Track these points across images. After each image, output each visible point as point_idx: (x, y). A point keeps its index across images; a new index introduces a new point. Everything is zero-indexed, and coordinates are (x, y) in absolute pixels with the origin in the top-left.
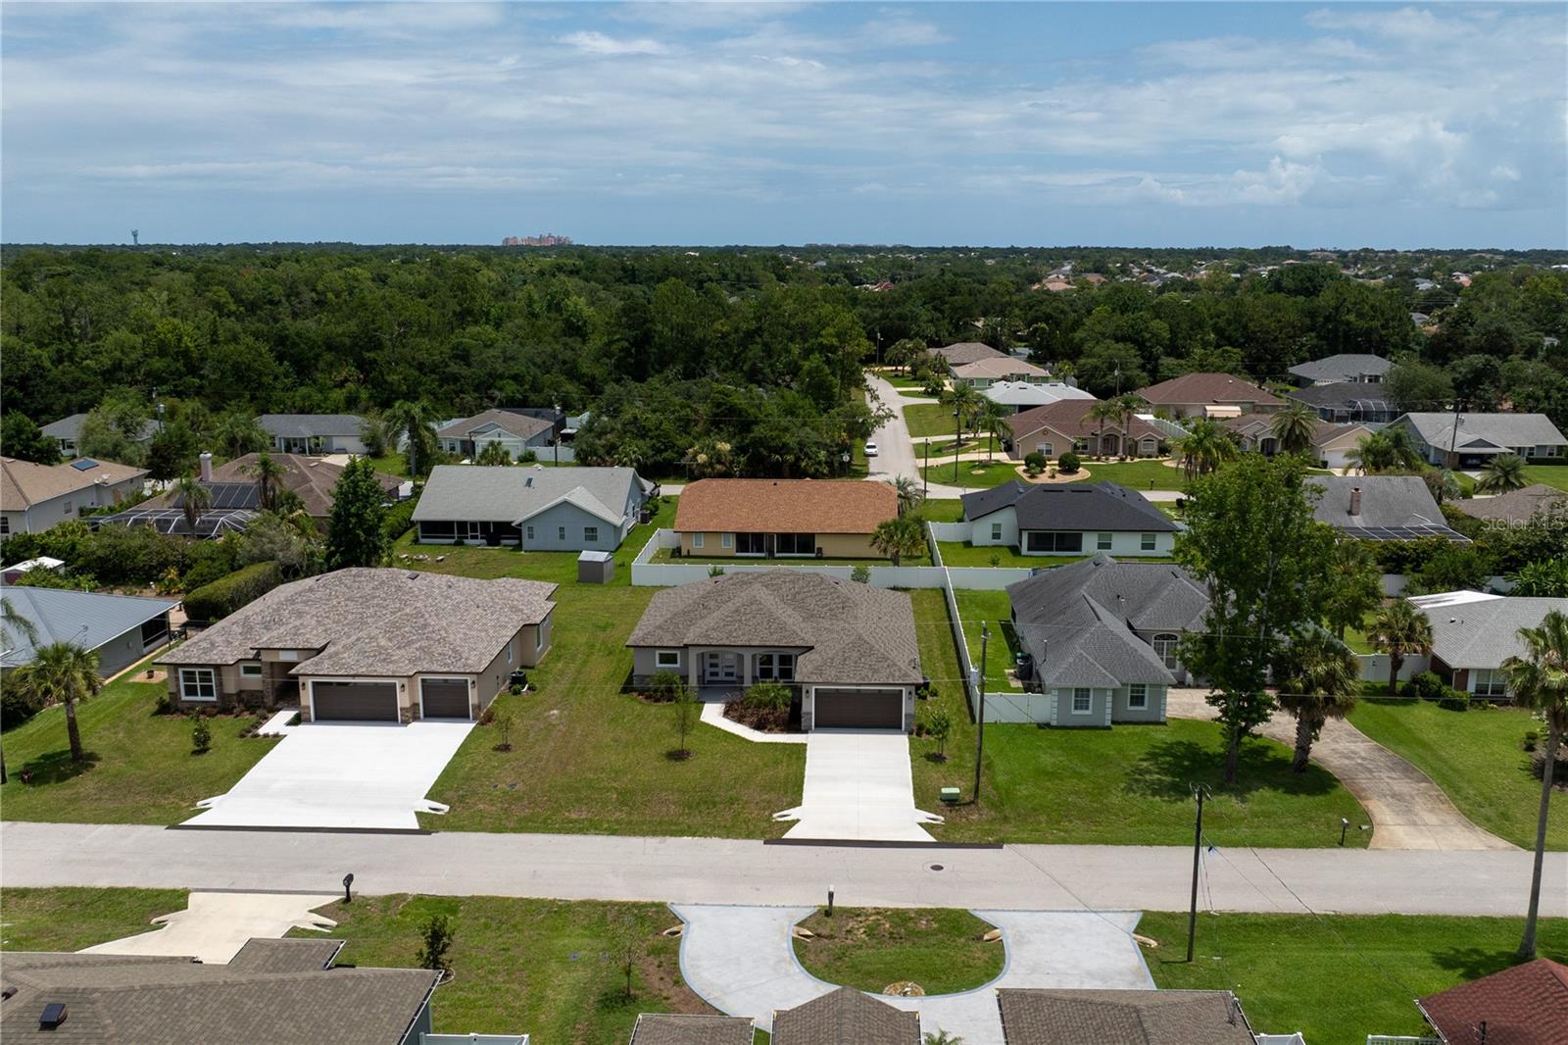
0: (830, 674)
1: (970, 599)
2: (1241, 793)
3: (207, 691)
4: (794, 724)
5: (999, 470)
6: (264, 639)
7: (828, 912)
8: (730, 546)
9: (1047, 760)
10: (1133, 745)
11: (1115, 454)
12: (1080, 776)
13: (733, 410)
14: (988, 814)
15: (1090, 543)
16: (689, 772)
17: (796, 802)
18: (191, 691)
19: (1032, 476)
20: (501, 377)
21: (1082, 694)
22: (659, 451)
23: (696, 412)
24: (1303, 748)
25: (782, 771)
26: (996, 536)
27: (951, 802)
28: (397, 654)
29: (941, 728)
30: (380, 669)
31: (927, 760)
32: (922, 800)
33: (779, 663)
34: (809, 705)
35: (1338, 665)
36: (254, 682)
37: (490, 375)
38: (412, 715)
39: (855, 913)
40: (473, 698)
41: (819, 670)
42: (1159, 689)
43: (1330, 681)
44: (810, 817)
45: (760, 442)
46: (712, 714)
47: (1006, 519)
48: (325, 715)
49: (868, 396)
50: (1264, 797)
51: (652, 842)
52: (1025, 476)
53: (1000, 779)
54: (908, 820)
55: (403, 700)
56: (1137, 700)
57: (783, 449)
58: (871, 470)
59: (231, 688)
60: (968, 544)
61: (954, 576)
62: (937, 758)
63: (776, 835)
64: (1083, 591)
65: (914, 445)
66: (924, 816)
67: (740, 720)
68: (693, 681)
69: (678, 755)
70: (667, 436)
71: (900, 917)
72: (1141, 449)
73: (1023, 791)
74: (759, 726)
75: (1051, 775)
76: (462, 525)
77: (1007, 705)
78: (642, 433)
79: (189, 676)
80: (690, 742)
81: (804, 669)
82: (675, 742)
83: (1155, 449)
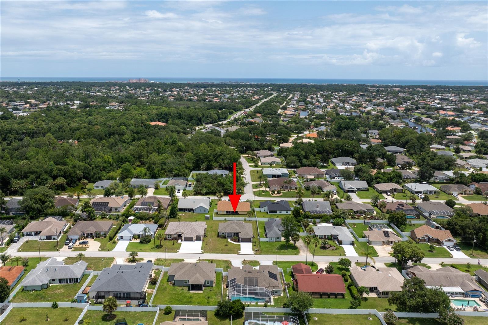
0: (243, 236)
1: (260, 222)
2: (287, 250)
3: (170, 237)
4: (239, 241)
5: (267, 193)
6: (177, 231)
7: (244, 261)
8: (225, 213)
9: (267, 246)
10: (278, 244)
11: (288, 189)
12: (270, 247)
13: (221, 183)
14: (260, 252)
15: (278, 212)
16: (228, 247)
17: (240, 250)
18: (168, 237)
19: (273, 195)
20: (174, 169)
21: (272, 238)
22: (209, 190)
23: (214, 182)
24: (294, 245)
25: (238, 247)
26: (265, 210)
27: (256, 250)
28: (193, 233)
29: (255, 242)
30: (192, 235)
31: (254, 246)
32: (253, 250)
33: (237, 234)
34: (240, 239)
35: (297, 236)
36: (175, 236)
37: (171, 169)
38: (195, 240)
39: (247, 261)
40: (202, 238)
41: (242, 235)
42: (281, 237)
43: (296, 238)
44: (242, 252)
45: (226, 189)
46: (229, 240)
47: (266, 208)
48: (185, 240)
49: (244, 179)
50: (290, 250)
51: (226, 254)
52: (271, 194)
53: (262, 248)
54: (252, 252)
55: (194, 239)
56: (278, 239)
57: (230, 190)
58: (245, 192)
59: (173, 237)
60: (260, 211)
61: (258, 219)
62: (255, 246)
63: (238, 254)
64: (273, 225)
65: (253, 184)
66: (254, 252)
67: (232, 241)
68: (226, 236)
69: (226, 245)
70: (210, 187)
71: (251, 261)
72: (292, 188)
73: (264, 249)
74: (235, 242)
75: (267, 247)
76: (185, 209)
77: (263, 239)
78: (206, 187)
79: (168, 236)
80: (228, 244)
81: (240, 235)
82: (226, 244)
83: (295, 188)
